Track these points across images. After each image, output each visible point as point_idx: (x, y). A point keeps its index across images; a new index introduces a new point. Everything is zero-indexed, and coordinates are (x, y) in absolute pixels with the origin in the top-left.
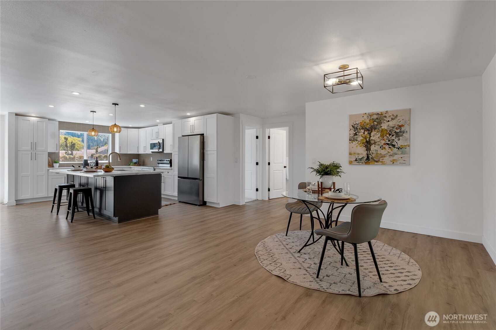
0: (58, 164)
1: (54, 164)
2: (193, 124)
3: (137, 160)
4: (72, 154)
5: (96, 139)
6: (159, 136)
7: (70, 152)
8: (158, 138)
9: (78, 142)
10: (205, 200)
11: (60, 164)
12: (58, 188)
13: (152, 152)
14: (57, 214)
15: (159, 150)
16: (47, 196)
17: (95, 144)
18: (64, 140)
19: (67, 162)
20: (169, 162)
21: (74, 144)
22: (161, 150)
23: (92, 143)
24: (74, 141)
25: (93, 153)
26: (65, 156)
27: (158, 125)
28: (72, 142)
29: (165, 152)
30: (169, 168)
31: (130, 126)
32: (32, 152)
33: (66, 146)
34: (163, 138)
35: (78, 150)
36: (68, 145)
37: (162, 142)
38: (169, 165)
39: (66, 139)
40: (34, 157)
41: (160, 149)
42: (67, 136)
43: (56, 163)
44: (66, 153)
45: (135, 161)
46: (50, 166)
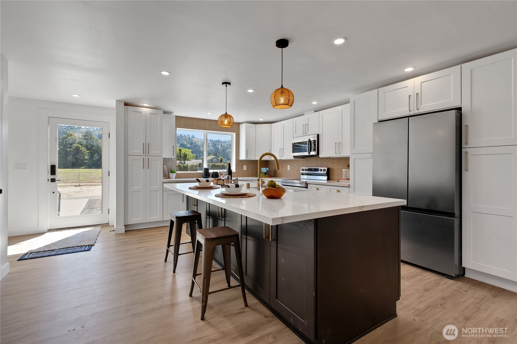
0: (175, 174)
1: (171, 174)
2: (419, 92)
3: (268, 169)
4: (184, 163)
5: (202, 150)
6: (308, 131)
7: (183, 162)
8: (306, 135)
9: (189, 153)
10: (463, 266)
11: (177, 174)
12: (174, 220)
13: (295, 157)
14: (174, 272)
15: (309, 153)
16: (162, 220)
17: (201, 155)
18: (179, 151)
19: (185, 171)
20: (326, 172)
21: (186, 155)
22: (313, 153)
23: (199, 154)
24: (186, 152)
25: (200, 162)
26: (179, 165)
27: (305, 114)
28: (185, 153)
29: (320, 156)
30: (326, 181)
31: (261, 120)
32: (144, 157)
33: (181, 157)
34: (318, 133)
35: (189, 160)
36: (182, 156)
37: (316, 139)
38: (325, 178)
39: (180, 150)
40: (147, 164)
41: (310, 151)
42: (180, 148)
43: (173, 173)
44: (180, 162)
45: (264, 170)
46: (166, 178)
